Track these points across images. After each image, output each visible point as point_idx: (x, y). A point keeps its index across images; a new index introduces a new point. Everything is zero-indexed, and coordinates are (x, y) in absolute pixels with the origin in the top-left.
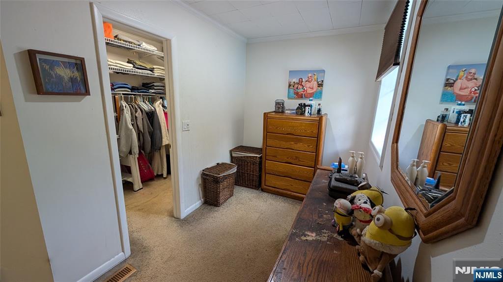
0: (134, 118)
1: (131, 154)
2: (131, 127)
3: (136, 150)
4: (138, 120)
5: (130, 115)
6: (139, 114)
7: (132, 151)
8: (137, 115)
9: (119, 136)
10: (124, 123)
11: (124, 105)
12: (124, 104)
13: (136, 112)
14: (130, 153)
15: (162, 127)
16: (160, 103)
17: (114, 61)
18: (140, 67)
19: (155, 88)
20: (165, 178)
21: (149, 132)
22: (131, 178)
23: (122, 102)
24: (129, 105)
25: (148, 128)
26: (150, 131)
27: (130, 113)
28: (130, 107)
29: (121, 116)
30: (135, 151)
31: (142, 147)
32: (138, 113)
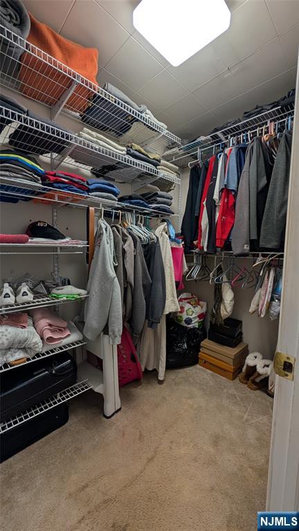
0: (120, 254)
1: (108, 334)
2: (112, 273)
3: (118, 326)
4: (128, 259)
5: (112, 247)
6: (129, 246)
7: (110, 329)
8: (126, 247)
9: (88, 293)
10: (100, 263)
11: (104, 226)
12: (103, 223)
13: (125, 241)
14: (106, 330)
15: (166, 277)
16: (164, 229)
17: (94, 133)
18: (137, 153)
19: (159, 199)
20: (161, 382)
21: (144, 286)
22: (101, 386)
23: (100, 221)
24: (112, 227)
25: (143, 277)
26: (145, 283)
27: (112, 244)
28: (113, 231)
29: (96, 249)
30: (116, 330)
31: (129, 319)
32: (127, 243)
